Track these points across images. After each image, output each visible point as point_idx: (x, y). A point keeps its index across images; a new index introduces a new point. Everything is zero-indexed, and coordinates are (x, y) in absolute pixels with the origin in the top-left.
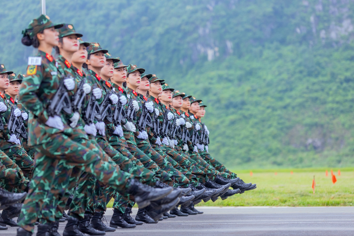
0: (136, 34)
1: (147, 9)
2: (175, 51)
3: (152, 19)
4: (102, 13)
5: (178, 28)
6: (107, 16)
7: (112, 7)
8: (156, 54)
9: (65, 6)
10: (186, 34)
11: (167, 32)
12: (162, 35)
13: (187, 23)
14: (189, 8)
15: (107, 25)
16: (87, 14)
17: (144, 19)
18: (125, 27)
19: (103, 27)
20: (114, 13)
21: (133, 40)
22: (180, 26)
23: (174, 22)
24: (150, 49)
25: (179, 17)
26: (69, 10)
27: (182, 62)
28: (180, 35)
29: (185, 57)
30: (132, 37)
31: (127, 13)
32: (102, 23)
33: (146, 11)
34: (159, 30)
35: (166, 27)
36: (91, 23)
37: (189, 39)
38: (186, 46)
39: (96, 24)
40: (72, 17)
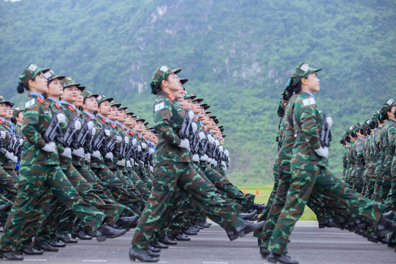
0: (78, 68)
1: (88, 46)
2: (110, 83)
3: (92, 56)
4: (49, 49)
5: (114, 65)
6: (53, 52)
7: (58, 44)
8: (95, 85)
9: (18, 41)
10: (120, 70)
11: (104, 67)
12: (100, 70)
13: (121, 61)
14: (123, 48)
15: (54, 60)
16: (37, 50)
17: (85, 55)
18: (69, 62)
19: (50, 61)
20: (60, 49)
21: (75, 73)
22: (116, 62)
23: (111, 59)
24: (89, 81)
25: (115, 55)
26: (21, 46)
27: (116, 93)
28: (115, 70)
29: (118, 89)
30: (74, 71)
31: (71, 50)
32: (49, 57)
33: (87, 49)
34: (98, 65)
35: (104, 63)
36: (40, 57)
37: (122, 74)
38: (120, 80)
39: (44, 59)
40: (24, 52)
